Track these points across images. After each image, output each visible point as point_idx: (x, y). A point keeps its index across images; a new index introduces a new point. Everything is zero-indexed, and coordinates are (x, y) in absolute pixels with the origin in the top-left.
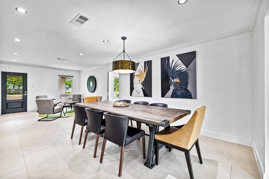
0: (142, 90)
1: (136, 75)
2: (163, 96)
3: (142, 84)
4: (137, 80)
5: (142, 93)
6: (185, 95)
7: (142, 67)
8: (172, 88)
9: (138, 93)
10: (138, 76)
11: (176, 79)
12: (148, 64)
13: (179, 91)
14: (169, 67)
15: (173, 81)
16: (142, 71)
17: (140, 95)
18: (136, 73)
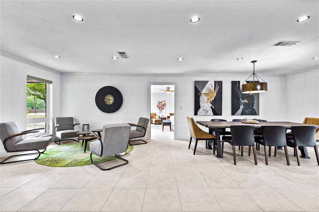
0: (211, 109)
1: (203, 93)
2: (233, 113)
3: (211, 103)
4: (206, 99)
5: (211, 112)
6: (251, 112)
7: (212, 86)
8: (242, 107)
9: (206, 112)
10: (206, 94)
11: (245, 100)
12: (219, 84)
13: (247, 110)
14: (240, 90)
15: (242, 101)
16: (212, 90)
17: (208, 114)
18: (204, 91)
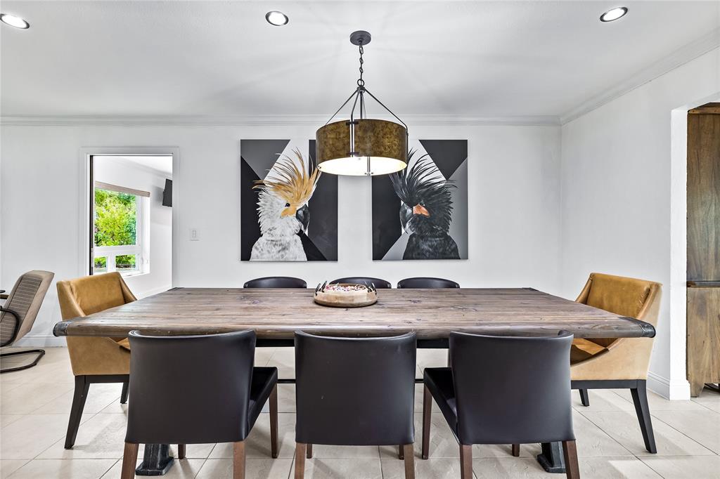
0: (298, 238)
1: (271, 184)
2: (378, 254)
3: (298, 217)
4: (279, 204)
5: (298, 249)
6: (441, 250)
7: (300, 158)
8: (407, 231)
9: (281, 248)
10: (278, 186)
11: (419, 208)
13: (426, 241)
15: (409, 211)
16: (301, 172)
17: (288, 255)
18: (273, 176)
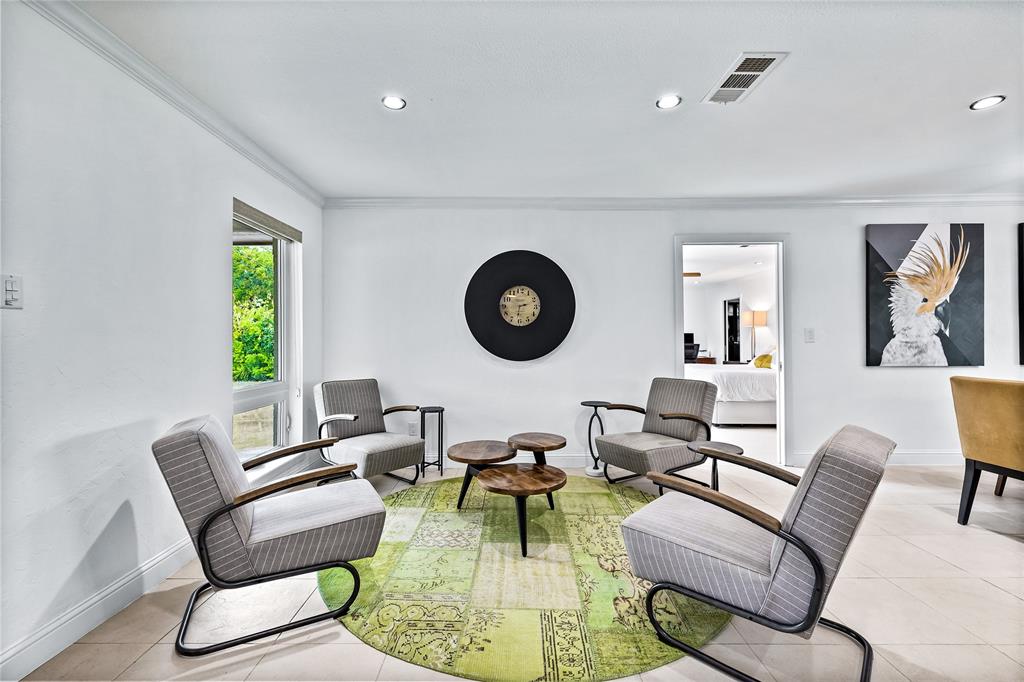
0: (938, 339)
1: (905, 276)
3: (937, 314)
4: (915, 299)
5: (937, 353)
7: (940, 245)
9: (916, 351)
10: (914, 278)
12: (969, 238)
16: (941, 264)
17: (926, 359)
18: (907, 267)
